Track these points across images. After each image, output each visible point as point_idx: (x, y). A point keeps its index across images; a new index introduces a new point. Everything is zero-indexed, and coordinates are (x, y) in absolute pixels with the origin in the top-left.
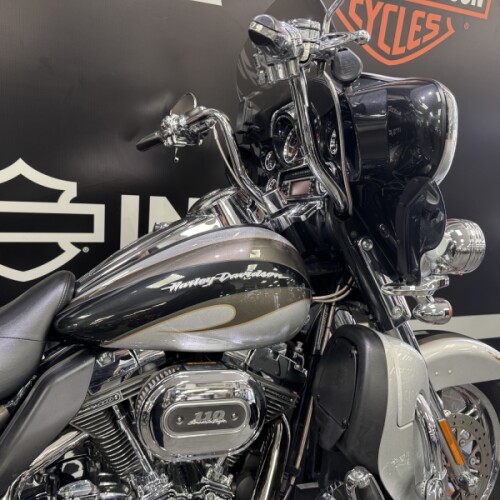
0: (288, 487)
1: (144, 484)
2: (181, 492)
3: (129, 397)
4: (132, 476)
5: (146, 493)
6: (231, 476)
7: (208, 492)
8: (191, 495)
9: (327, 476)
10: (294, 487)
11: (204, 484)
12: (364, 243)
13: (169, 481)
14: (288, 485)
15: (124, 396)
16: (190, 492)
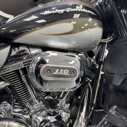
0: (91, 111)
1: (33, 105)
2: (48, 109)
3: (26, 66)
4: (28, 103)
5: (33, 109)
6: (69, 104)
7: (59, 110)
8: (53, 110)
9: (107, 106)
10: (93, 111)
11: (58, 106)
12: (124, 11)
13: (43, 104)
14: (91, 110)
15: (24, 65)
16: (52, 109)
